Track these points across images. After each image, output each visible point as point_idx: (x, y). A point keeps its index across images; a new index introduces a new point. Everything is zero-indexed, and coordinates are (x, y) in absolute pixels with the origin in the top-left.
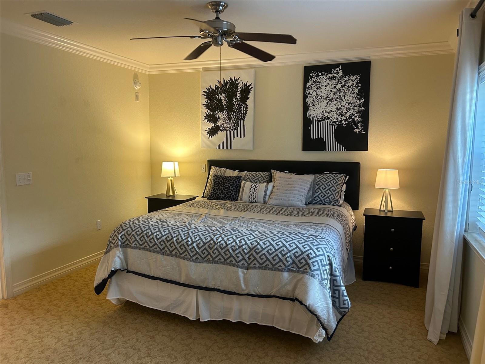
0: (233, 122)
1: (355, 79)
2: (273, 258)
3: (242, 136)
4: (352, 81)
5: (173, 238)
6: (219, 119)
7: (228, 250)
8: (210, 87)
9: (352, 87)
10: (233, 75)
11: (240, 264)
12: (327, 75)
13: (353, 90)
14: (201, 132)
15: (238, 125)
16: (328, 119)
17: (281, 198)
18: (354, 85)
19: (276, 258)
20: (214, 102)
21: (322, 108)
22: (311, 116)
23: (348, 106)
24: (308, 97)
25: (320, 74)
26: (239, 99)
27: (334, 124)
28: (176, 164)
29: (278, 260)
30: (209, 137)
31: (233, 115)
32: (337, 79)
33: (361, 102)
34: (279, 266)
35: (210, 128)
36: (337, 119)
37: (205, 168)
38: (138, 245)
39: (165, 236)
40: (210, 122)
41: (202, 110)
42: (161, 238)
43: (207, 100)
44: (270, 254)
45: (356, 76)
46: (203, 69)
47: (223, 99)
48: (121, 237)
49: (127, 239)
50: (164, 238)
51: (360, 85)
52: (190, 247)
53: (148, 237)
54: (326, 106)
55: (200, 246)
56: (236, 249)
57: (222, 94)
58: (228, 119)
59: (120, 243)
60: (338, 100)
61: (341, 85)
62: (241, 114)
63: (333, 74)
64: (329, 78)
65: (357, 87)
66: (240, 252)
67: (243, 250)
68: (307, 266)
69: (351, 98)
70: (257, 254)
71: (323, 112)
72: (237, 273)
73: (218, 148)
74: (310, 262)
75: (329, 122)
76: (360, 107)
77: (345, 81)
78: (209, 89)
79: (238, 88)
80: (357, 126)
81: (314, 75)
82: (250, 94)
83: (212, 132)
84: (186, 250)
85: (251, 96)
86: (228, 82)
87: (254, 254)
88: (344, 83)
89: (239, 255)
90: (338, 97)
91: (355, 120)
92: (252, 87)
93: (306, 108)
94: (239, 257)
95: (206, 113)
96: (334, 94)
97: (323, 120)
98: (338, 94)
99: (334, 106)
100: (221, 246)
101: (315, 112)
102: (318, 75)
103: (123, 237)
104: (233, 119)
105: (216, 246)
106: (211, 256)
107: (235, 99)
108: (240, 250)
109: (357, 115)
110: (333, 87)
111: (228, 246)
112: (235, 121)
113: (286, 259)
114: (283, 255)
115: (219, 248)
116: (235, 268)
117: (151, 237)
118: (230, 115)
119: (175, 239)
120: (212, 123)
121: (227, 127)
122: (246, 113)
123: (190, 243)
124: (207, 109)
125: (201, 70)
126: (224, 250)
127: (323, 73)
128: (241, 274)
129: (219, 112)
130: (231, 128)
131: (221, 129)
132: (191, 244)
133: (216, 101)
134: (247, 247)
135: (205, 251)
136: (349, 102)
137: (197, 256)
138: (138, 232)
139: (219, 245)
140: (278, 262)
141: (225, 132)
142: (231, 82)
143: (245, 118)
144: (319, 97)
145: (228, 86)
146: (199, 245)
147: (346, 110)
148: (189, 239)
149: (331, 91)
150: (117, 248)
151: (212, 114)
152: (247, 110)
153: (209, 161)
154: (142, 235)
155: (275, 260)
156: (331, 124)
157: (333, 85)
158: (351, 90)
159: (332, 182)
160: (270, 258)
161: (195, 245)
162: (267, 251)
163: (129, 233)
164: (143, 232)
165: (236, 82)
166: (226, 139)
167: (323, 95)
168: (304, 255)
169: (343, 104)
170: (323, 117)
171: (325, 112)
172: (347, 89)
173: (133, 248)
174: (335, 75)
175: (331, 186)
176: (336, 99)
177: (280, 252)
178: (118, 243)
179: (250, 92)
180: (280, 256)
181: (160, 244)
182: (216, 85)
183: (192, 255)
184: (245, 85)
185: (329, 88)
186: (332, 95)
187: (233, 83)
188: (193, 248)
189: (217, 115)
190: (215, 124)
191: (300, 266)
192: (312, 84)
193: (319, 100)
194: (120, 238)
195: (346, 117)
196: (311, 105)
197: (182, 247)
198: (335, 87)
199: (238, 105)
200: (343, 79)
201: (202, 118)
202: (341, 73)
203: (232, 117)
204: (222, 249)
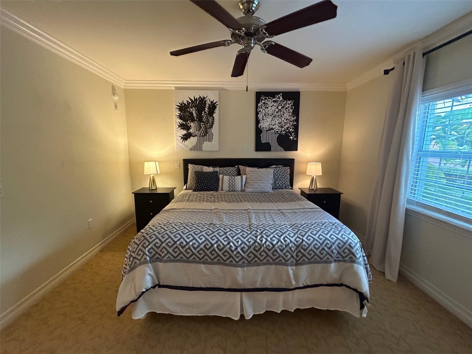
0: (203, 130)
1: (291, 103)
2: (320, 252)
3: (210, 140)
4: (289, 104)
5: (212, 245)
6: (191, 128)
7: (276, 250)
8: (183, 102)
9: (288, 108)
10: (202, 94)
11: (289, 262)
12: (272, 99)
13: (289, 111)
14: (176, 138)
15: (207, 133)
16: (273, 129)
17: (256, 186)
18: (290, 107)
19: (323, 251)
20: (186, 114)
21: (269, 121)
22: (261, 127)
23: (286, 121)
24: (259, 114)
25: (267, 98)
26: (207, 113)
27: (277, 133)
28: (157, 163)
29: (325, 253)
30: (183, 141)
31: (202, 125)
32: (279, 102)
33: (294, 119)
34: (327, 259)
35: (183, 134)
36: (279, 130)
37: (179, 166)
38: (172, 258)
39: (203, 244)
40: (183, 129)
41: (176, 120)
42: (198, 246)
43: (180, 112)
44: (317, 249)
45: (291, 101)
46: (175, 87)
47: (194, 112)
48: (148, 251)
49: (157, 253)
50: (202, 246)
51: (293, 107)
52: (235, 253)
53: (183, 248)
54: (272, 121)
55: (245, 250)
56: (284, 249)
57: (193, 108)
58: (198, 127)
59: (148, 258)
60: (280, 117)
61: (281, 106)
62: (209, 124)
63: (276, 99)
64: (274, 101)
65: (292, 109)
66: (288, 251)
67: (290, 248)
68: (351, 255)
69: (288, 116)
70: (305, 250)
71: (269, 125)
72: (288, 271)
73: (191, 149)
74: (353, 251)
75: (273, 132)
76: (293, 122)
77: (284, 104)
78: (182, 104)
79: (206, 104)
80: (291, 135)
81: (264, 99)
82: (216, 109)
83: (186, 137)
84: (231, 256)
85: (217, 111)
86: (198, 99)
87: (302, 251)
88: (283, 105)
89: (287, 254)
90: (280, 115)
91: (290, 131)
92: (218, 104)
93: (257, 122)
94: (288, 256)
95: (179, 123)
96: (277, 112)
97: (270, 130)
98: (279, 112)
99: (277, 121)
100: (268, 247)
101: (264, 124)
102: (266, 99)
103: (150, 251)
104: (203, 127)
105: (262, 248)
106: (259, 259)
107: (204, 113)
108: (288, 248)
109: (291, 127)
110: (276, 108)
111: (275, 246)
112: (204, 129)
113: (332, 251)
114: (329, 248)
115: (266, 249)
116: (285, 267)
117: (187, 247)
118: (200, 125)
119: (215, 246)
120: (185, 131)
121: (198, 134)
122: (213, 123)
123: (233, 249)
124: (180, 119)
125: (174, 88)
126: (271, 252)
127: (270, 97)
128: (291, 272)
129: (191, 122)
130: (201, 135)
131: (193, 135)
132: (236, 249)
133: (188, 113)
134: (293, 245)
135: (251, 255)
136: (286, 118)
137: (244, 260)
138: (169, 244)
139: (265, 247)
140: (326, 255)
141: (196, 137)
142: (200, 99)
143: (212, 127)
144: (267, 114)
145: (198, 102)
146: (243, 249)
147: (285, 124)
148: (232, 244)
149: (275, 110)
150: (147, 265)
151: (184, 123)
152: (214, 121)
153: (184, 160)
154: (175, 246)
155: (322, 254)
156: (275, 133)
157: (276, 106)
158: (288, 110)
159: (278, 172)
160: (317, 252)
161: (239, 249)
162: (314, 246)
163: (158, 245)
164: (175, 242)
165: (204, 99)
166: (197, 143)
167: (269, 113)
168: (347, 245)
169: (283, 119)
170: (269, 128)
171: (271, 125)
172: (285, 109)
173: (166, 262)
174: (278, 100)
175: (279, 175)
176: (278, 116)
177: (326, 245)
178: (145, 259)
179: (216, 108)
180: (326, 250)
181: (199, 253)
182: (187, 101)
183: (237, 260)
184: (212, 102)
185: (273, 108)
186: (275, 113)
187: (202, 101)
188: (239, 254)
189: (189, 124)
190: (188, 131)
191: (344, 255)
192: (262, 105)
193: (267, 116)
194: (147, 253)
195: (285, 129)
196: (261, 120)
197: (226, 253)
198: (277, 108)
199: (206, 117)
200: (283, 103)
201: (176, 126)
202: (281, 99)
203: (202, 126)
204: (269, 250)
